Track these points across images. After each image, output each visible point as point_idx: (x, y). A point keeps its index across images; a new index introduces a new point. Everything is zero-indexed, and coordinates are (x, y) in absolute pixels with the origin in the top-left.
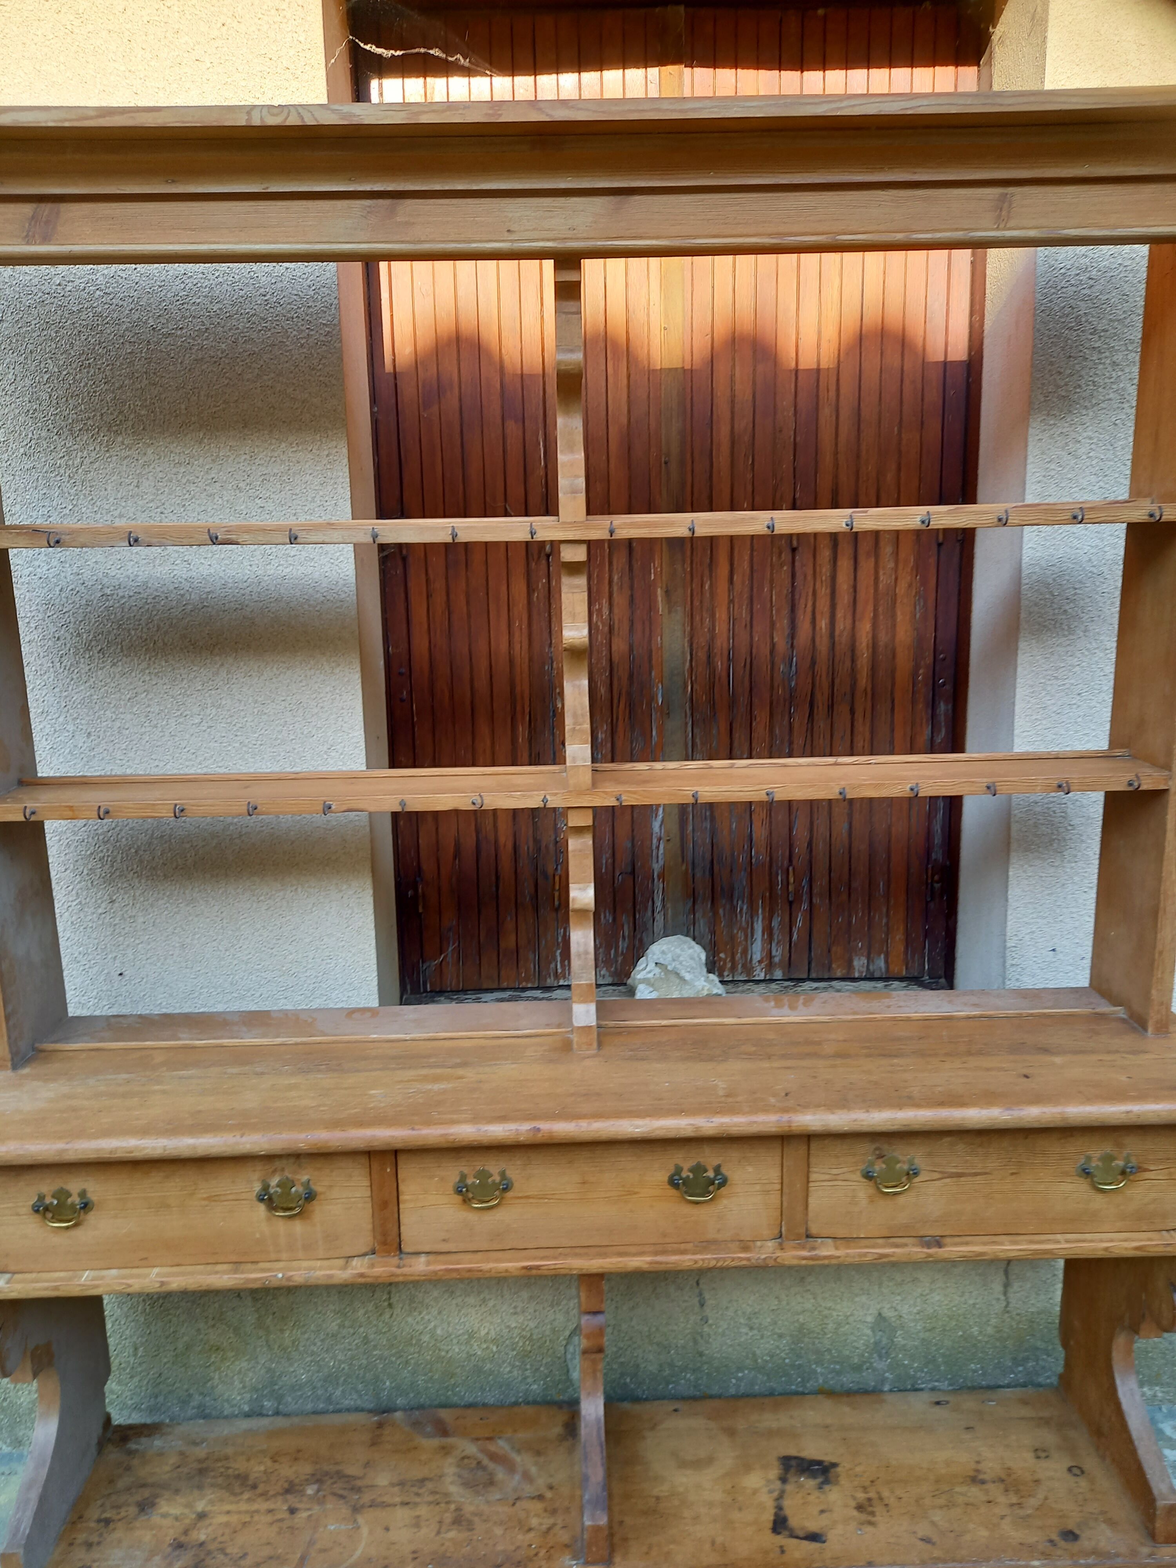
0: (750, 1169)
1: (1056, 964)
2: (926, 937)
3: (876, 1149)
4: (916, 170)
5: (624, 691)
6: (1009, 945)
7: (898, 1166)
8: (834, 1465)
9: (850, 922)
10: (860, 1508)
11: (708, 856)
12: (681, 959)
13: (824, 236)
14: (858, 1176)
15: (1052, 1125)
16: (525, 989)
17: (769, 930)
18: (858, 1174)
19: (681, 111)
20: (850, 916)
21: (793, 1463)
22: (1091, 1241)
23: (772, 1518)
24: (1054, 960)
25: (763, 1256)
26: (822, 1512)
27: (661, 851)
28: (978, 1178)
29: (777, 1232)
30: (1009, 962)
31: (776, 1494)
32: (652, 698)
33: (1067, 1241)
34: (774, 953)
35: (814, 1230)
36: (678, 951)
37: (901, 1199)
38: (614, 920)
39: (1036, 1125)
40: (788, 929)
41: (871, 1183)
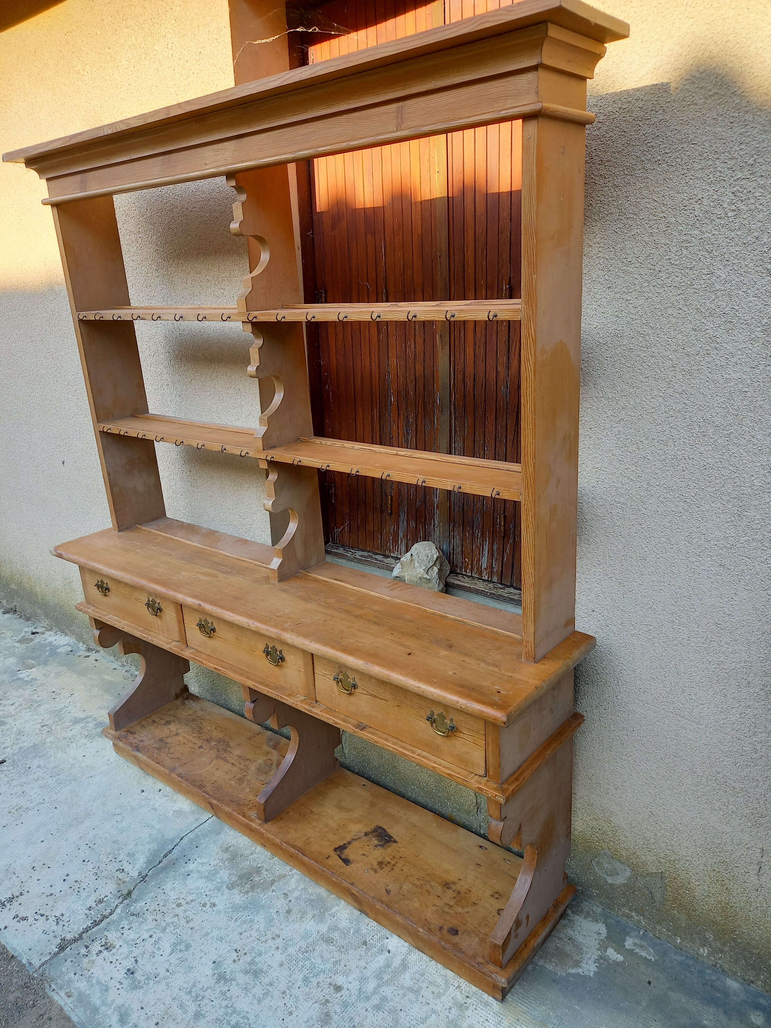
0: (294, 660)
3: (339, 667)
5: (421, 395)
7: (349, 680)
8: (395, 842)
10: (380, 863)
16: (377, 554)
17: (491, 551)
18: (332, 677)
21: (380, 831)
22: (435, 762)
23: (341, 844)
26: (364, 855)
27: (438, 492)
28: (383, 701)
29: (305, 692)
31: (356, 837)
32: (435, 401)
33: (419, 755)
34: (494, 565)
35: (318, 698)
36: (422, 550)
37: (350, 698)
38: (416, 526)
40: (501, 553)
41: (337, 685)
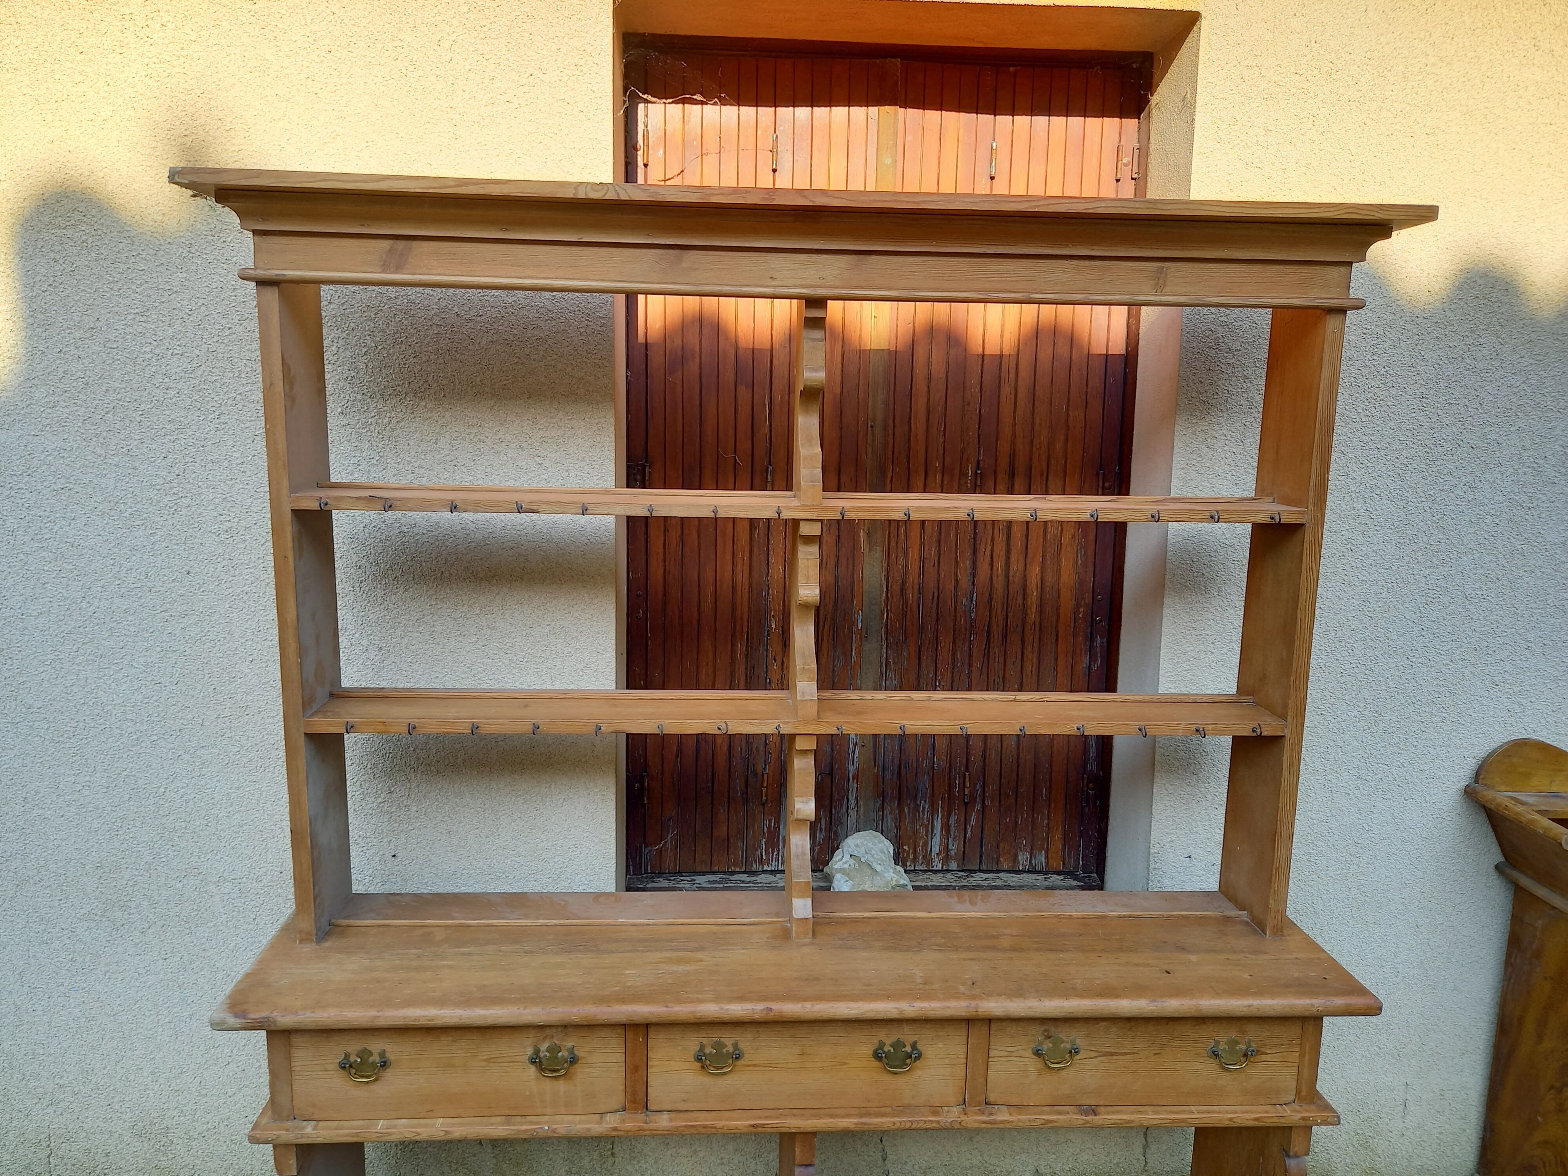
0: (941, 1045)
1: (1191, 869)
2: (1081, 836)
3: (1046, 1031)
4: (1094, 247)
5: (829, 617)
6: (1152, 851)
7: (1062, 1045)
9: (1016, 823)
11: (896, 761)
12: (873, 852)
13: (1020, 295)
14: (1029, 1053)
15: (1189, 1015)
16: (733, 873)
17: (946, 827)
18: (1030, 1050)
19: (914, 203)
20: (1016, 817)
22: (1220, 1112)
24: (1191, 865)
25: (950, 1120)
27: (856, 755)
28: (1128, 1056)
29: (961, 1099)
30: (1152, 866)
32: (853, 624)
33: (1199, 1112)
34: (950, 847)
35: (992, 1098)
36: (870, 845)
37: (1064, 1073)
39: (1176, 1015)
40: (963, 827)
41: (1040, 1060)
